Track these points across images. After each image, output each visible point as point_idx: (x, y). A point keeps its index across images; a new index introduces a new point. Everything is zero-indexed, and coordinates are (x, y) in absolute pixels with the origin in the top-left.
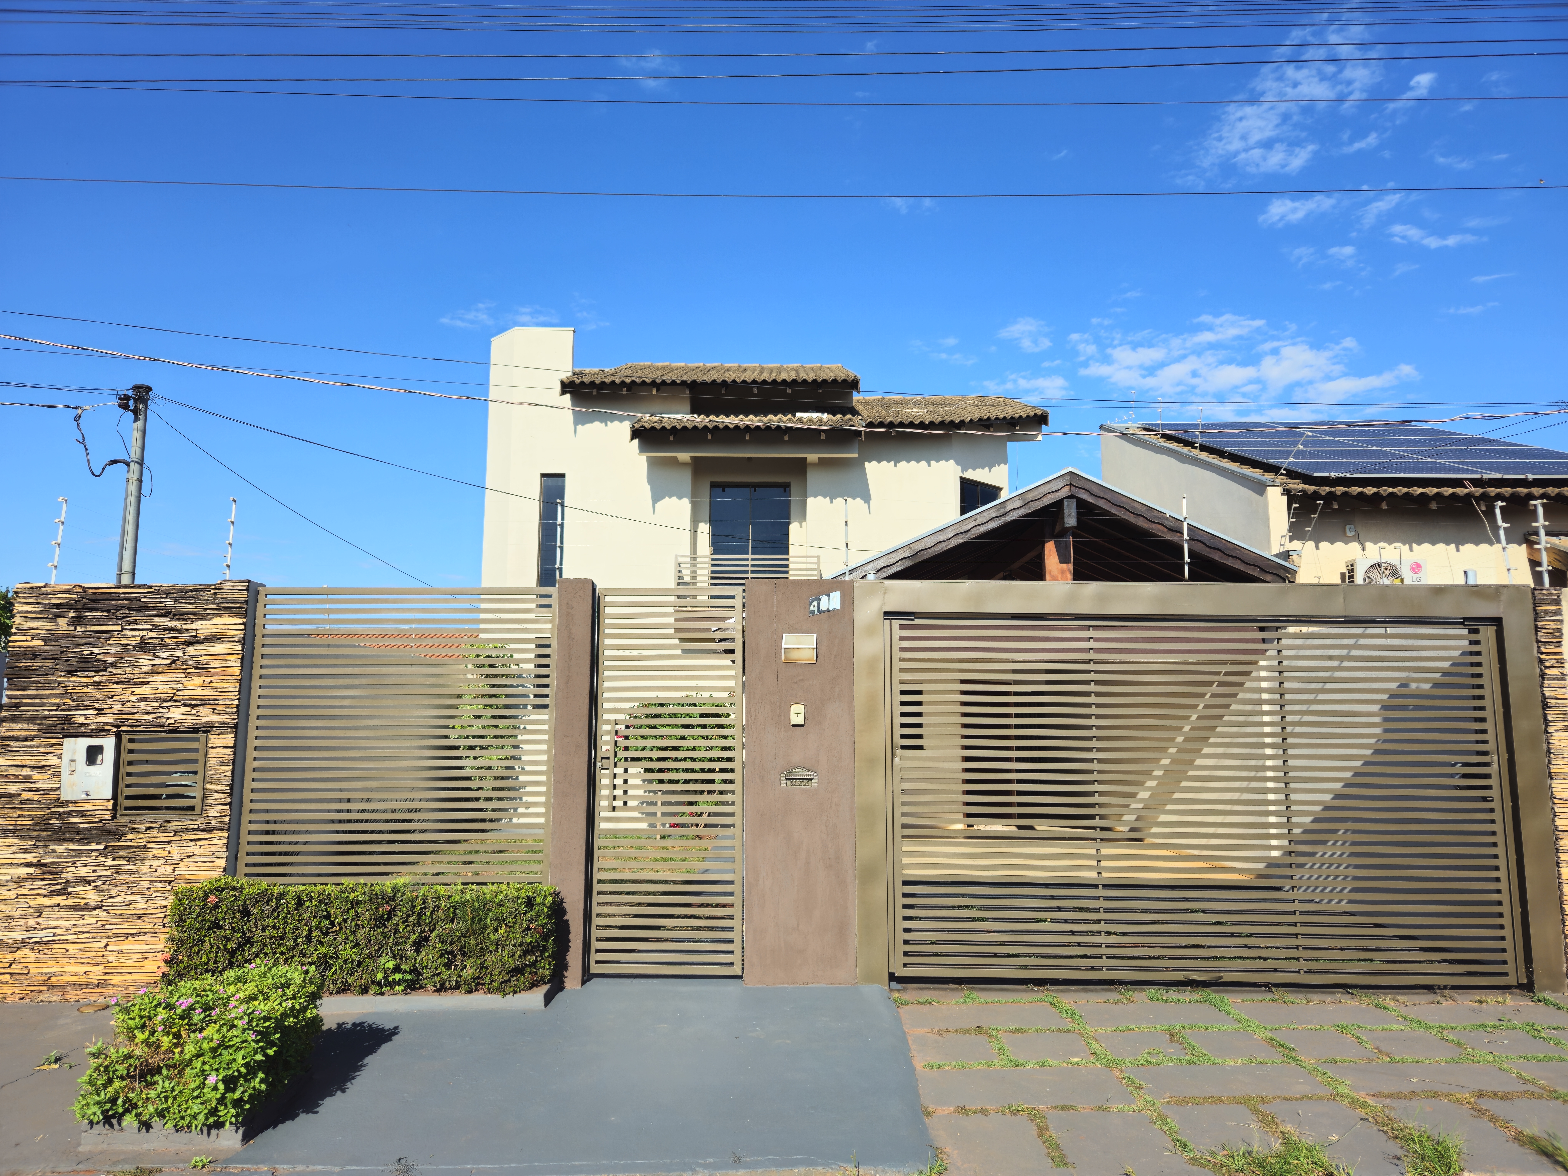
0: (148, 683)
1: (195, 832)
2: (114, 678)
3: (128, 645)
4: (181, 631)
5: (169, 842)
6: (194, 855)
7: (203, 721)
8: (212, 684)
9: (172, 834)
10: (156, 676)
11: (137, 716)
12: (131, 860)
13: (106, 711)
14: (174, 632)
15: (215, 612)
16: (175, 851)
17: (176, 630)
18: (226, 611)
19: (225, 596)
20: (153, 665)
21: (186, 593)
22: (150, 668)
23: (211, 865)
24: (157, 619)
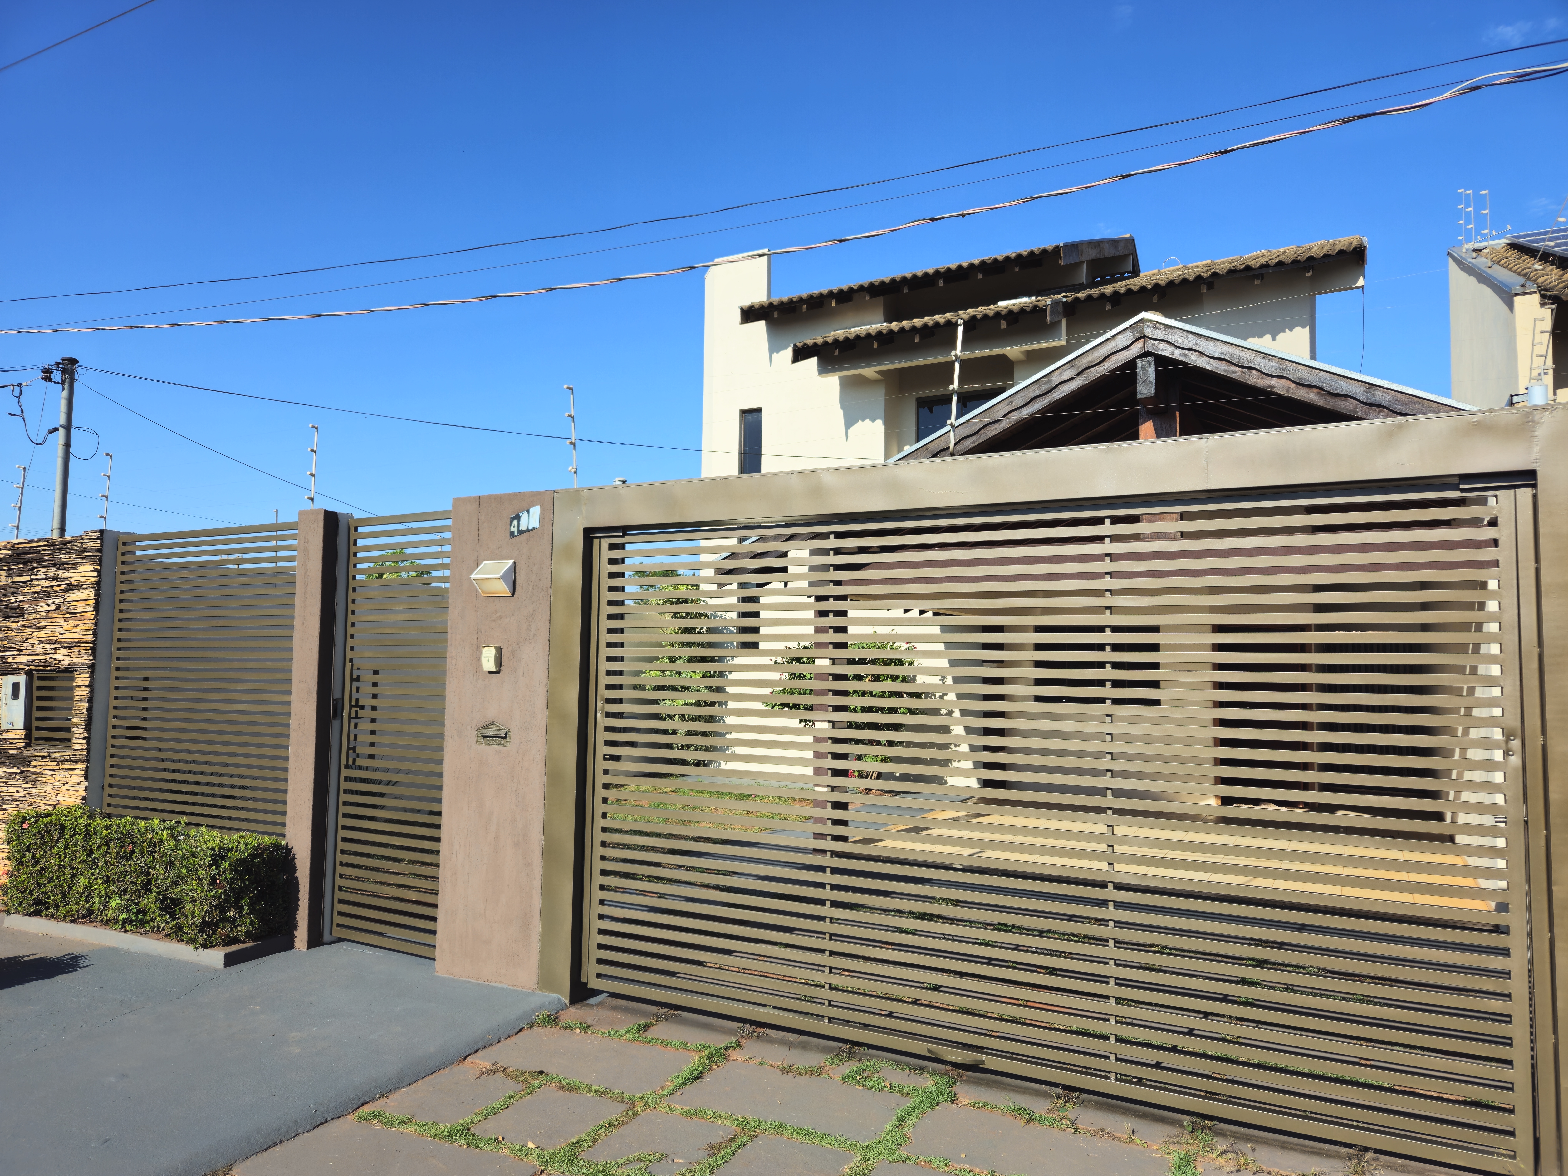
0: (45, 627)
1: (69, 763)
2: (26, 623)
3: (35, 593)
4: (62, 579)
5: (53, 770)
6: (67, 783)
7: (74, 661)
8: (79, 628)
9: (56, 763)
10: (49, 620)
11: (39, 657)
12: (35, 783)
13: (24, 652)
14: (58, 580)
15: (80, 561)
16: (58, 778)
17: (60, 579)
18: (86, 559)
19: (87, 546)
20: (49, 611)
21: (66, 544)
22: (45, 614)
23: (75, 793)
24: (50, 569)
